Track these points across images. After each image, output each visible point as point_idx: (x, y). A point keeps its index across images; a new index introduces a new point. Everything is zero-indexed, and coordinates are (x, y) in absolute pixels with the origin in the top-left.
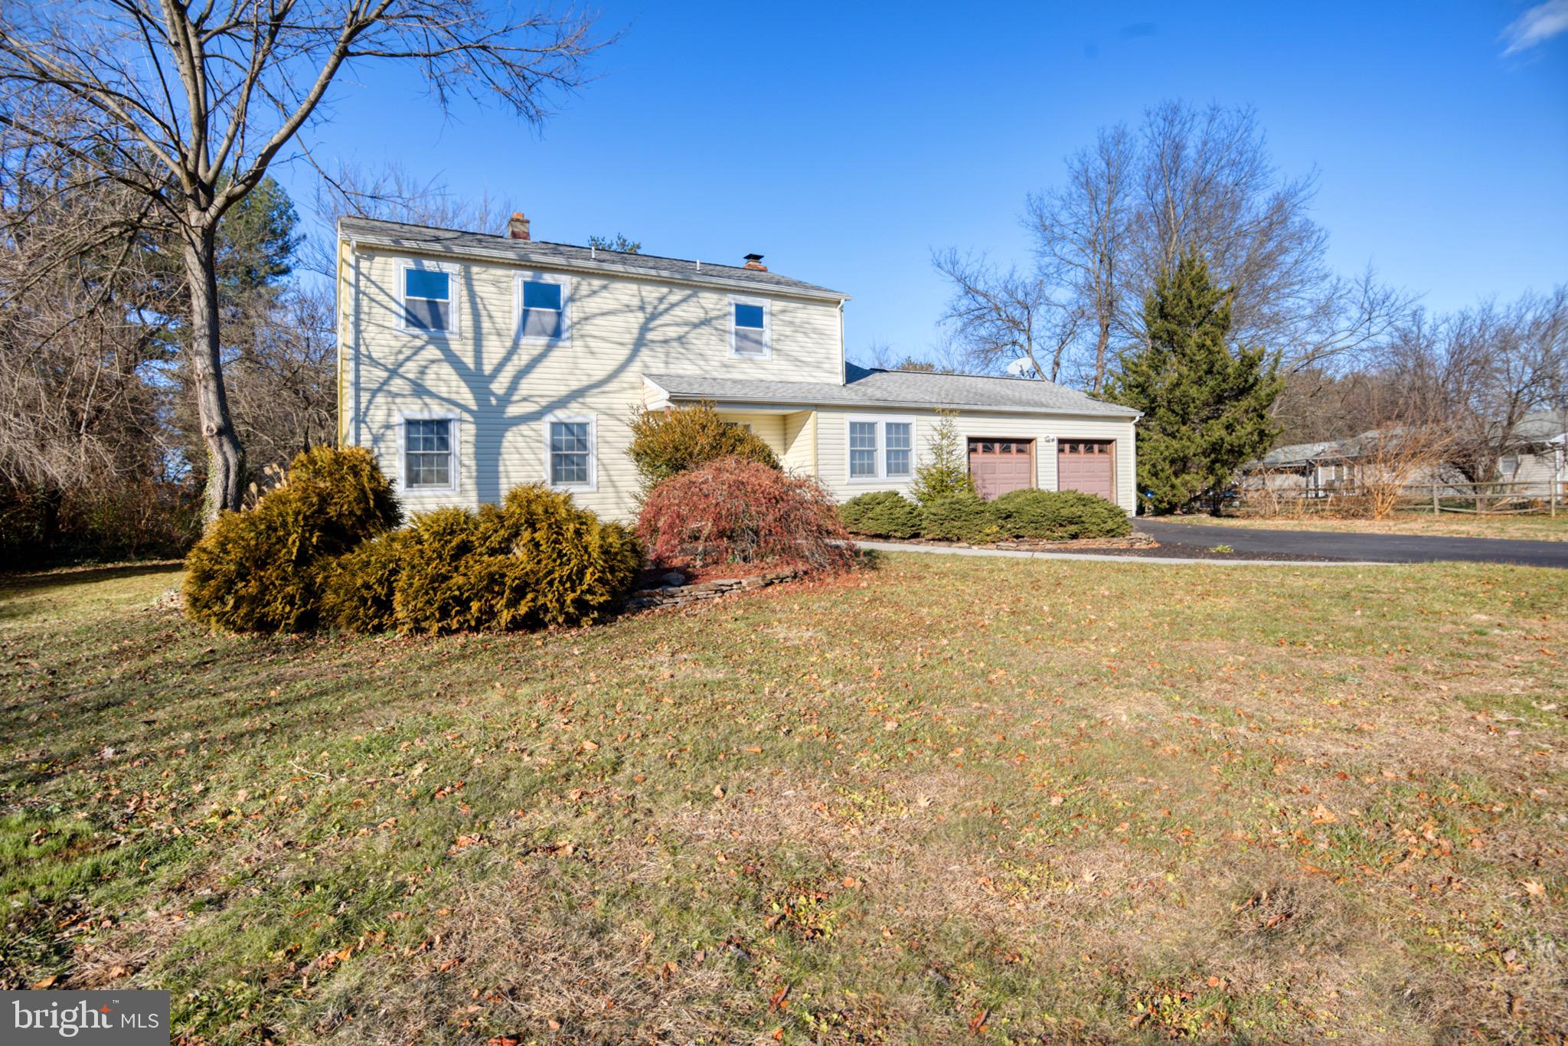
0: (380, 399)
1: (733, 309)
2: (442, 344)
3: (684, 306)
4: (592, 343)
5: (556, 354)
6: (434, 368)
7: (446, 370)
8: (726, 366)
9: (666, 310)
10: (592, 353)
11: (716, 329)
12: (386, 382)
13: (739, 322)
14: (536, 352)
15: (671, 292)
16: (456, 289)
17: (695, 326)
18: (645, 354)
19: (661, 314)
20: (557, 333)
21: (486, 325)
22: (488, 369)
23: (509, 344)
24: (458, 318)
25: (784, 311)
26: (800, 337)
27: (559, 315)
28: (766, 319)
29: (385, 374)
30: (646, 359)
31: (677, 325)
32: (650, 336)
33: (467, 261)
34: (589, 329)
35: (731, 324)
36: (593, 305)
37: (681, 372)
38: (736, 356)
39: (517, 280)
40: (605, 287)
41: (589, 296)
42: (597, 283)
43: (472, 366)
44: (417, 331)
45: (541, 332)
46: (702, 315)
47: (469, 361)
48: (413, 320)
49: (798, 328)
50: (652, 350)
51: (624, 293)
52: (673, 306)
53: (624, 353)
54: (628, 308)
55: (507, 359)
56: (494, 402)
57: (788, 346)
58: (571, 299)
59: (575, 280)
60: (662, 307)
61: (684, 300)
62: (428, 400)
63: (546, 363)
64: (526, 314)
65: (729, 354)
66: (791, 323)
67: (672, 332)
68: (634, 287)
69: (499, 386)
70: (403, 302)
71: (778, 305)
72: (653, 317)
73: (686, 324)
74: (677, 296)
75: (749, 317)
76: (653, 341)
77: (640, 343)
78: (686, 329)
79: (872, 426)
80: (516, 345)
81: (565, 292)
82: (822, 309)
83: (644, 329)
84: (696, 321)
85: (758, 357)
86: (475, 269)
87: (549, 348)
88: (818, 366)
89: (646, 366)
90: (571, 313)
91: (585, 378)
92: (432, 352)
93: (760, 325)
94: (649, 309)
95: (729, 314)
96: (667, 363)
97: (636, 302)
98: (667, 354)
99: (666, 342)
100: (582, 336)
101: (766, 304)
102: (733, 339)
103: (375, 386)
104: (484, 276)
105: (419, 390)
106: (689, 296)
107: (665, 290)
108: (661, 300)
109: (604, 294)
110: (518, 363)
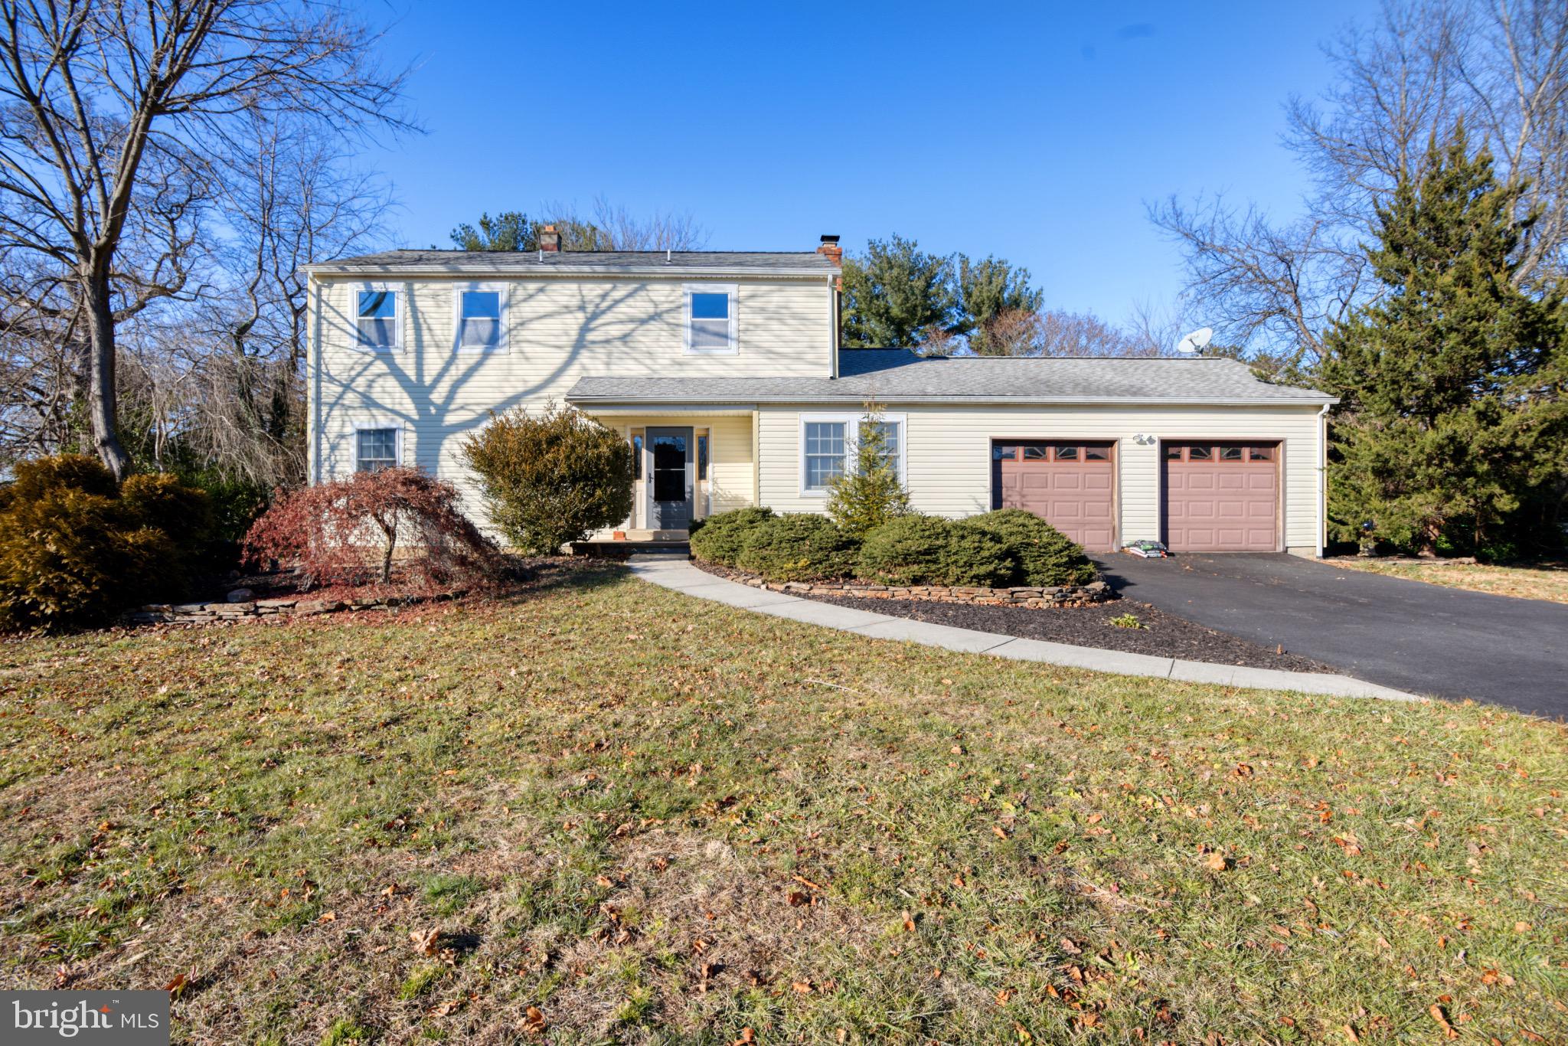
0: (336, 412)
1: (688, 300)
2: (386, 357)
3: (630, 301)
4: (527, 348)
5: (492, 362)
6: (380, 381)
7: (391, 383)
8: (680, 364)
9: (610, 308)
10: (527, 358)
11: (669, 324)
12: (341, 397)
13: (696, 314)
14: (472, 361)
15: (614, 288)
16: (400, 305)
17: (643, 322)
18: (584, 356)
19: (603, 312)
20: (493, 340)
21: (426, 337)
22: (428, 380)
23: (447, 354)
24: (403, 334)
25: (752, 296)
26: (775, 325)
27: (496, 322)
28: (731, 307)
29: (340, 389)
30: (585, 361)
31: (621, 322)
32: (590, 337)
33: (409, 279)
34: (525, 334)
35: (686, 317)
36: (527, 309)
37: (625, 373)
38: (694, 352)
39: (456, 292)
40: (541, 290)
41: (525, 300)
42: (532, 287)
43: (413, 378)
44: (365, 348)
45: (478, 340)
46: (651, 310)
47: (411, 373)
48: (362, 339)
49: (777, 315)
50: (592, 351)
51: (564, 293)
52: (617, 302)
53: (562, 356)
54: (567, 309)
55: (445, 369)
56: (433, 411)
57: (761, 338)
58: (508, 305)
59: (513, 285)
60: (605, 305)
61: (630, 295)
62: (375, 412)
63: (483, 371)
64: (464, 323)
65: (683, 351)
66: (763, 310)
67: (616, 331)
68: (573, 287)
69: (438, 396)
70: (356, 324)
71: (746, 289)
72: (595, 316)
73: (632, 321)
74: (621, 291)
75: (710, 307)
76: (593, 342)
77: (580, 345)
78: (631, 326)
79: (839, 427)
80: (454, 357)
81: (502, 299)
82: (803, 290)
83: (585, 329)
84: (643, 316)
85: (719, 351)
86: (417, 286)
87: (486, 356)
88: (798, 357)
89: (585, 369)
90: (507, 319)
91: (520, 384)
92: (380, 367)
93: (725, 315)
94: (590, 309)
95: (685, 305)
96: (608, 364)
97: (575, 302)
98: (609, 355)
99: (607, 341)
100: (518, 342)
101: (731, 290)
102: (688, 334)
103: (332, 400)
104: (425, 292)
105: (368, 402)
106: (636, 291)
107: (608, 286)
108: (604, 297)
109: (541, 297)
110: (455, 372)
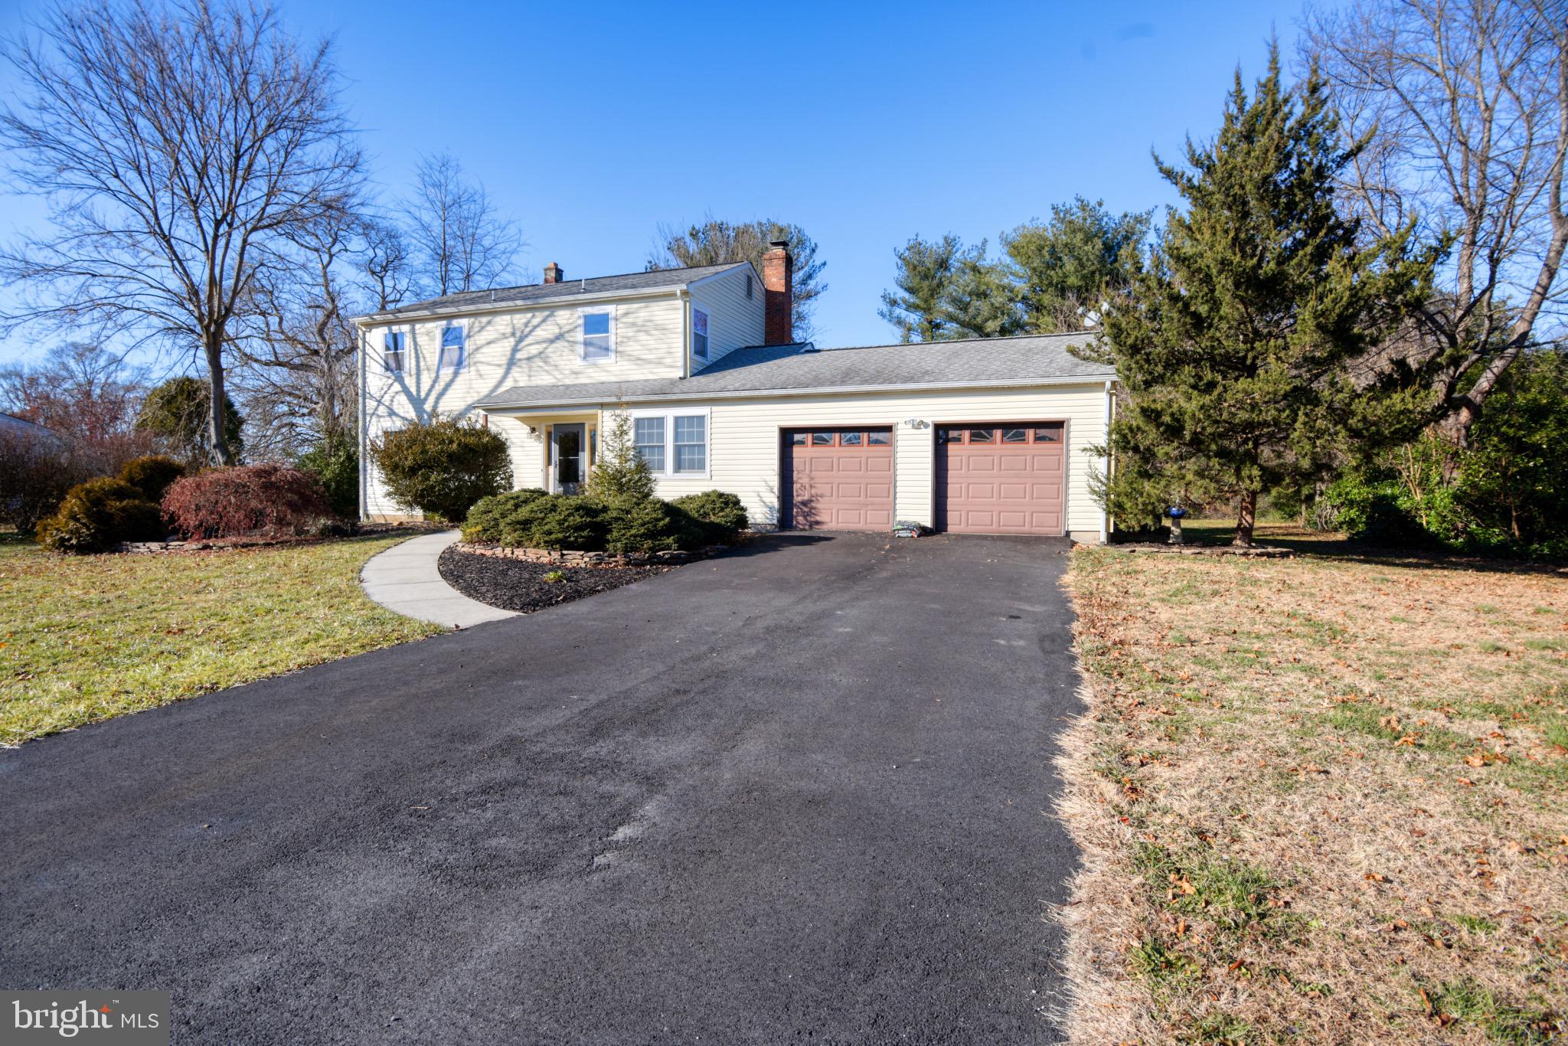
0: (374, 419)
1: (581, 321)
2: (400, 380)
3: (544, 326)
4: (481, 367)
5: (460, 379)
6: (397, 397)
7: (403, 398)
8: (576, 373)
9: (531, 331)
10: (481, 375)
11: (568, 341)
12: (376, 409)
13: (586, 332)
14: (448, 379)
15: (533, 316)
16: (408, 341)
17: (552, 341)
18: (515, 372)
19: (526, 336)
20: (459, 364)
21: (422, 364)
22: (423, 395)
23: (434, 375)
24: (409, 363)
25: (626, 314)
26: (642, 336)
27: (461, 349)
28: (612, 324)
29: (376, 404)
30: (516, 375)
31: (538, 343)
32: (519, 355)
33: (412, 321)
34: (479, 357)
35: (580, 336)
36: (481, 338)
37: (540, 383)
38: (584, 363)
39: (437, 328)
40: (489, 323)
41: (479, 331)
42: (484, 320)
43: (415, 393)
44: (389, 374)
45: (450, 364)
46: (557, 331)
47: (413, 390)
48: (387, 368)
49: (642, 328)
50: (520, 367)
51: (502, 323)
52: (535, 327)
53: (501, 371)
54: (504, 336)
55: (433, 386)
56: (426, 417)
57: (632, 348)
58: (469, 336)
59: (472, 320)
60: (528, 329)
61: (543, 321)
62: (394, 418)
63: (454, 386)
64: (443, 351)
65: (578, 363)
66: (634, 324)
67: (534, 350)
68: (507, 318)
69: (428, 407)
70: (383, 356)
71: (623, 308)
72: (521, 340)
73: (544, 342)
74: (539, 316)
75: (597, 325)
76: (520, 360)
77: (512, 362)
78: (544, 345)
79: (661, 421)
80: (437, 377)
81: (465, 332)
82: (664, 304)
83: (515, 350)
84: (551, 337)
85: (602, 361)
86: (418, 326)
87: (456, 374)
88: (659, 362)
89: (516, 381)
90: (468, 346)
91: (475, 395)
92: (397, 387)
93: (607, 331)
94: (518, 334)
95: (579, 326)
96: (530, 376)
97: (509, 330)
98: (530, 368)
99: (529, 359)
100: (475, 363)
101: (610, 309)
102: (580, 349)
103: (371, 411)
104: (422, 330)
105: (392, 413)
106: (548, 316)
107: (529, 315)
108: (526, 325)
109: (489, 328)
110: (438, 388)
